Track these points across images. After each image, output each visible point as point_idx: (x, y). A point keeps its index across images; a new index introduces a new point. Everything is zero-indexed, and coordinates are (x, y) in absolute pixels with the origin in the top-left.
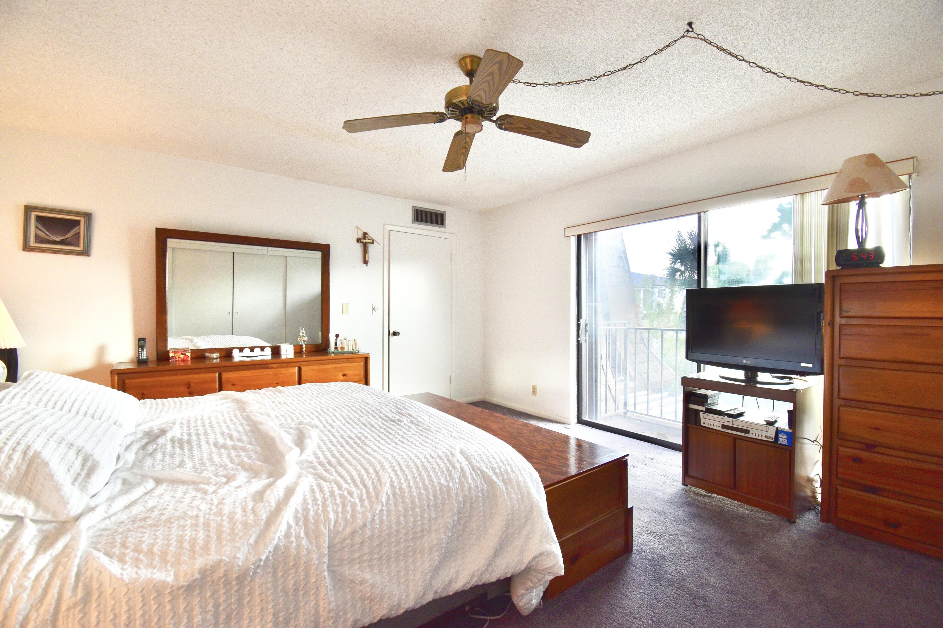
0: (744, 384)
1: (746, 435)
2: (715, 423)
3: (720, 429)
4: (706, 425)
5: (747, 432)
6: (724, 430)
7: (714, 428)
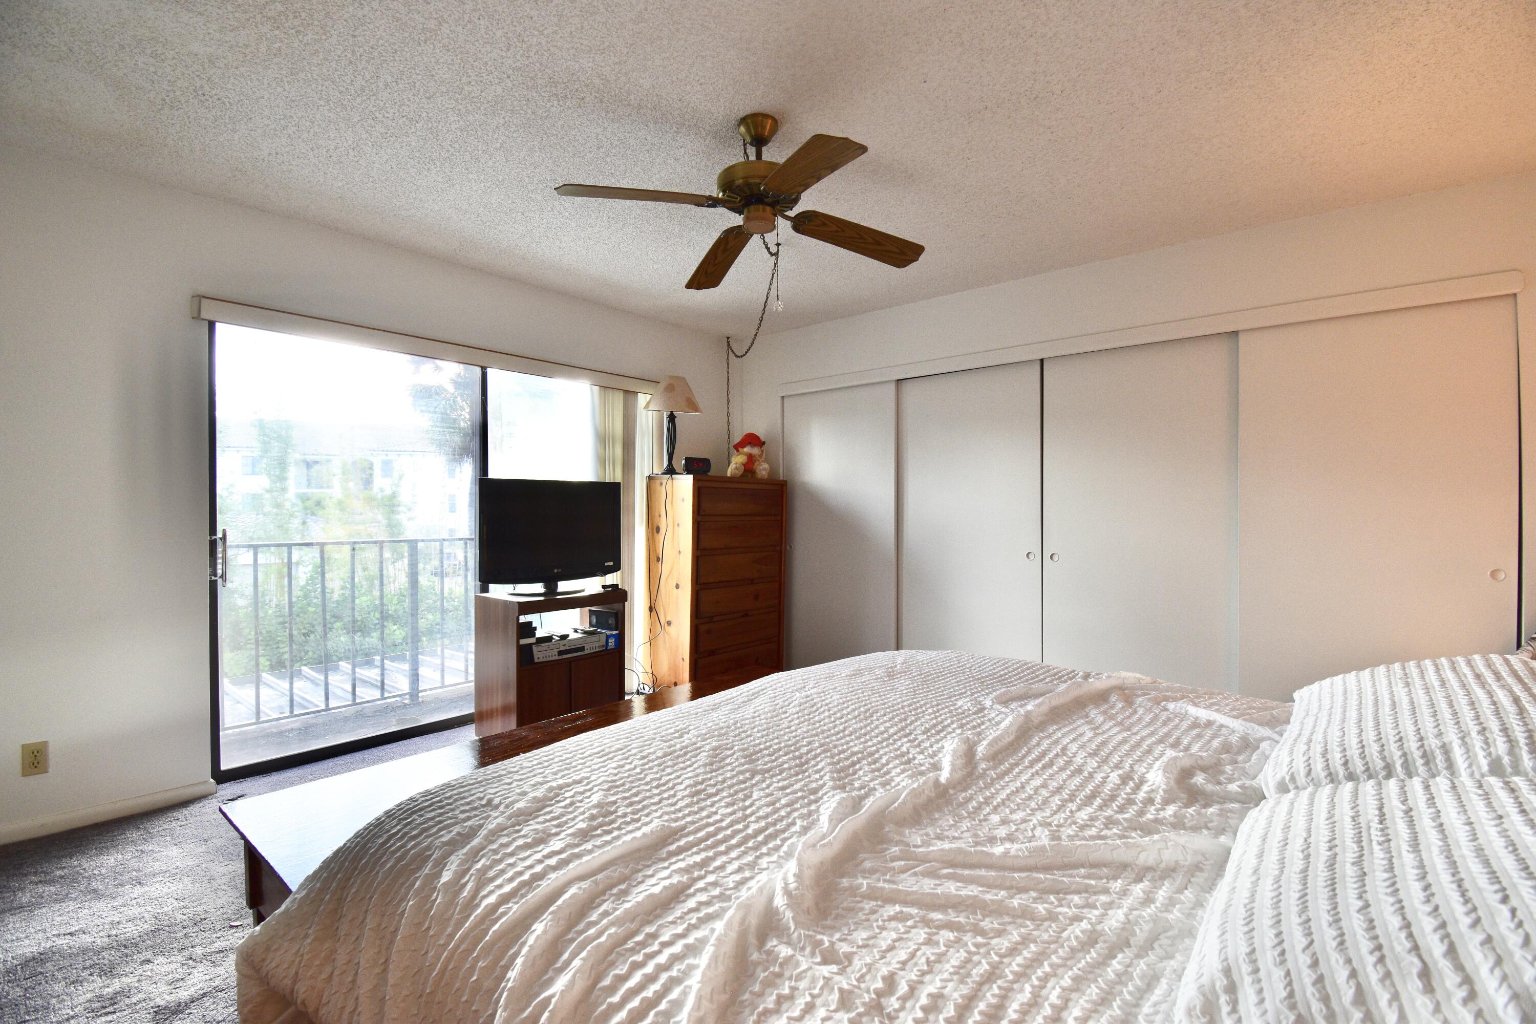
0: (542, 598)
1: (582, 653)
2: (549, 653)
3: (557, 658)
4: (541, 660)
5: (582, 649)
6: (560, 657)
7: (551, 659)
